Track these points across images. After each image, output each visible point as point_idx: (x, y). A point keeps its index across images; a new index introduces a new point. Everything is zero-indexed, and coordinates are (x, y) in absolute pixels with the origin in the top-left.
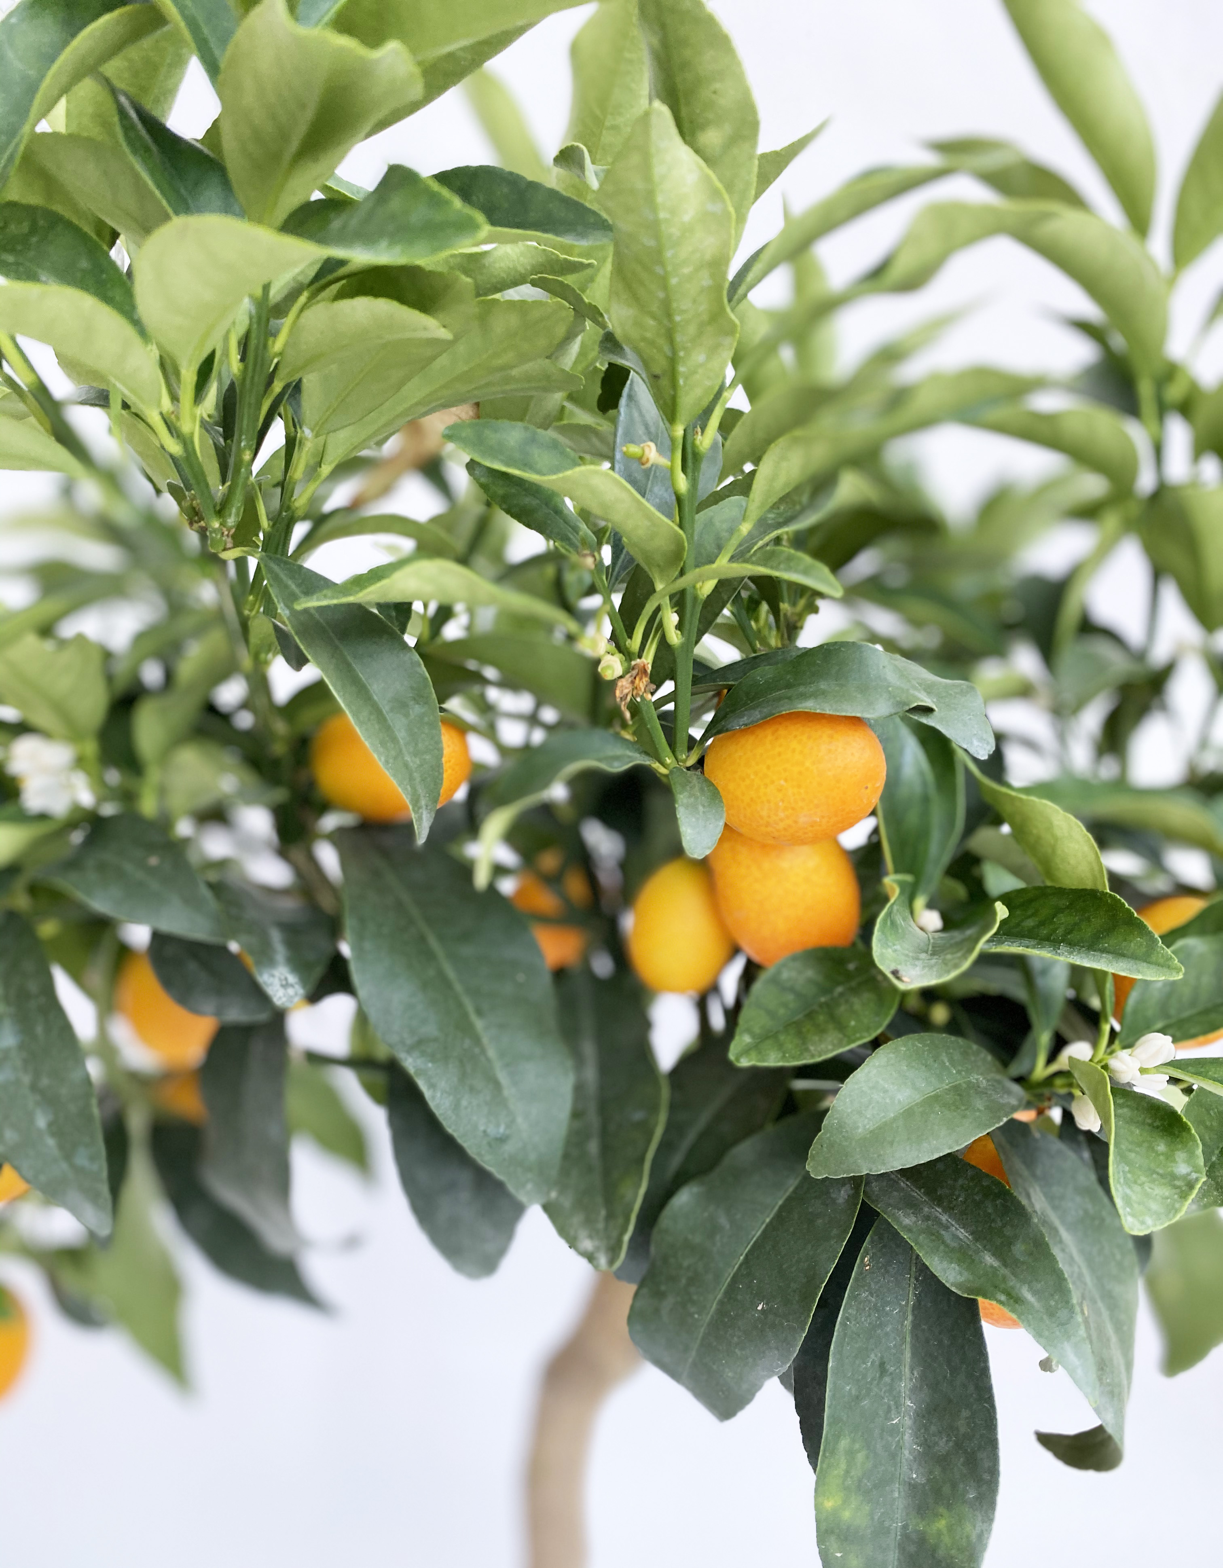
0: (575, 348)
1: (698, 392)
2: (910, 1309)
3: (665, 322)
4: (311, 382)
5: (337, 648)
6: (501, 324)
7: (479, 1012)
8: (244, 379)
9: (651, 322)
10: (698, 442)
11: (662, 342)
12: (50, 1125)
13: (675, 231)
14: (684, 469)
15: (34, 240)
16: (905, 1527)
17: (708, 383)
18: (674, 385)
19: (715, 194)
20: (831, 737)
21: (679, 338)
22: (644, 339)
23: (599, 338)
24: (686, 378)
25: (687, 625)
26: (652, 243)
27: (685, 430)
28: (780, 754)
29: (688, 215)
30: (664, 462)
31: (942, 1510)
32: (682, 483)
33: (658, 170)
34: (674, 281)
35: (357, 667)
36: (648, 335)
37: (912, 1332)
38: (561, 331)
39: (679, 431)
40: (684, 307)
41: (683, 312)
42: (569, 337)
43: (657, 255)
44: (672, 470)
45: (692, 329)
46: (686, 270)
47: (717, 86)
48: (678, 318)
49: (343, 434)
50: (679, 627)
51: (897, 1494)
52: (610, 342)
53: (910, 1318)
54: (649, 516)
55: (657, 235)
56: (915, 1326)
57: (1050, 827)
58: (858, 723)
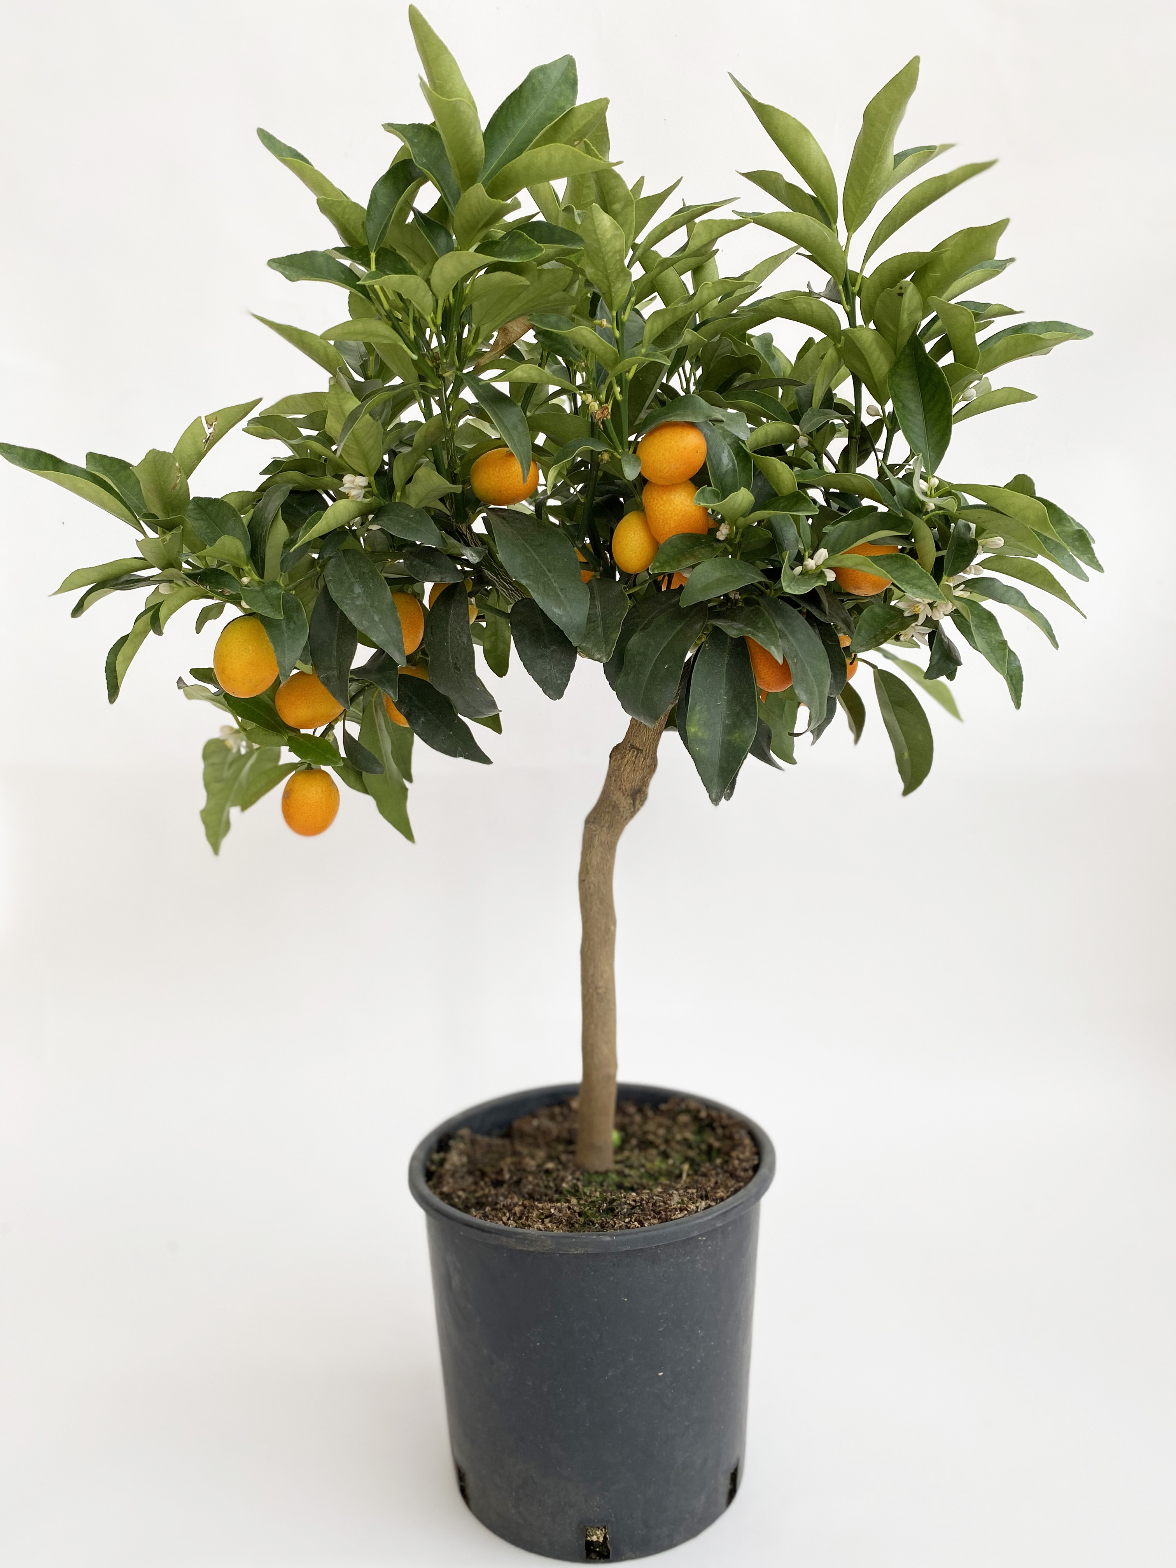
0: (576, 286)
1: (620, 298)
2: (725, 665)
3: (605, 273)
4: (476, 305)
5: (490, 405)
6: (546, 278)
8: (455, 305)
9: (600, 273)
10: (622, 318)
11: (606, 281)
13: (605, 242)
14: (618, 329)
16: (723, 739)
17: (623, 295)
18: (611, 296)
19: (617, 228)
20: (681, 432)
21: (610, 278)
22: (598, 280)
23: (584, 281)
24: (616, 294)
25: (624, 392)
26: (597, 246)
27: (617, 313)
28: (662, 441)
29: (609, 236)
30: (610, 326)
31: (737, 731)
32: (617, 334)
33: (597, 223)
34: (606, 258)
36: (600, 278)
37: (726, 672)
38: (568, 280)
39: (614, 314)
40: (611, 267)
41: (610, 269)
42: (572, 282)
43: (599, 250)
44: (613, 328)
45: (615, 275)
46: (610, 254)
48: (609, 271)
50: (620, 393)
51: (719, 728)
52: (588, 283)
53: (725, 668)
54: (603, 345)
55: (599, 244)
56: (727, 670)
57: (776, 469)
58: (692, 425)
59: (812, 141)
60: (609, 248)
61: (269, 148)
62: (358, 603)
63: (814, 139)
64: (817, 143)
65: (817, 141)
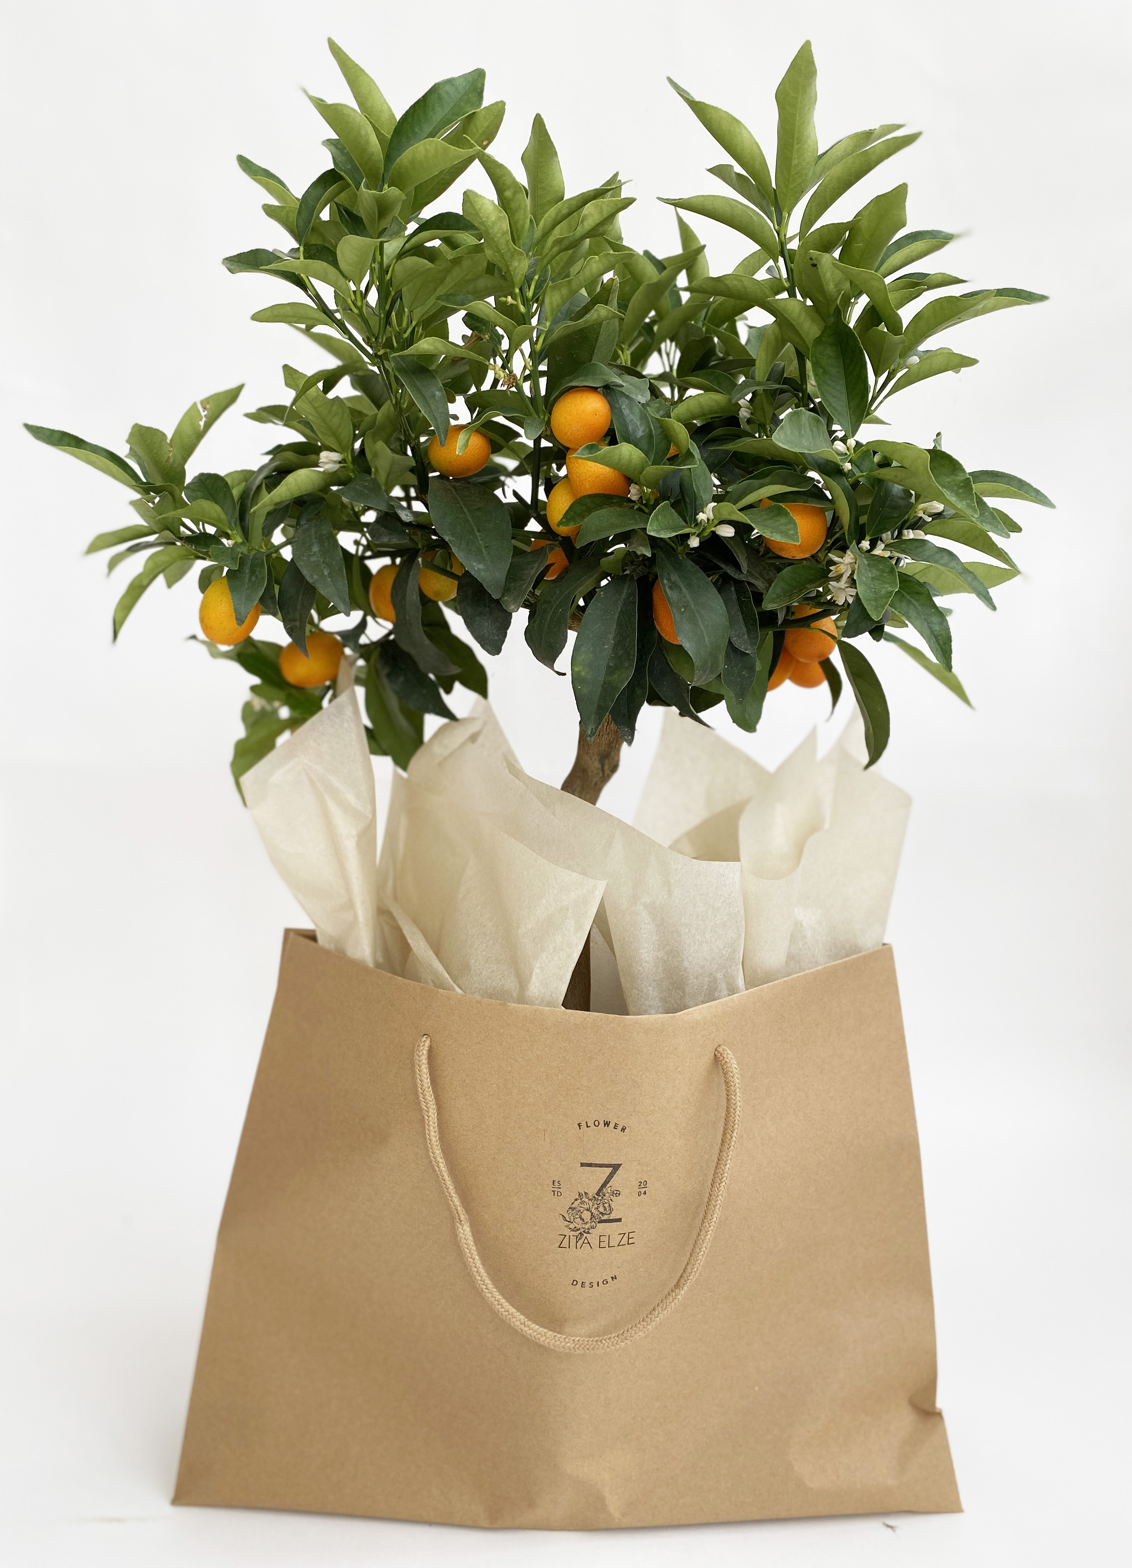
1: (519, 276)
2: (618, 612)
4: (404, 290)
6: (465, 264)
7: (479, 531)
9: (497, 254)
10: (527, 295)
11: (502, 260)
12: (329, 574)
13: (490, 224)
14: (523, 305)
15: (317, 254)
16: (605, 680)
17: (521, 273)
18: (510, 274)
19: (500, 211)
21: (506, 258)
24: (514, 272)
26: (485, 228)
29: (493, 218)
30: (514, 302)
31: (617, 672)
32: (523, 309)
33: (478, 207)
34: (496, 239)
35: (418, 383)
36: (498, 259)
37: (617, 619)
39: (517, 290)
40: (503, 247)
41: (503, 249)
44: (517, 304)
45: (509, 254)
46: (499, 235)
47: (504, 178)
48: (502, 251)
49: (418, 309)
51: (603, 670)
55: (485, 226)
56: (619, 617)
58: (594, 389)
59: (744, 131)
60: (496, 230)
61: (245, 170)
62: (312, 560)
63: (747, 129)
64: (750, 132)
65: (749, 130)
